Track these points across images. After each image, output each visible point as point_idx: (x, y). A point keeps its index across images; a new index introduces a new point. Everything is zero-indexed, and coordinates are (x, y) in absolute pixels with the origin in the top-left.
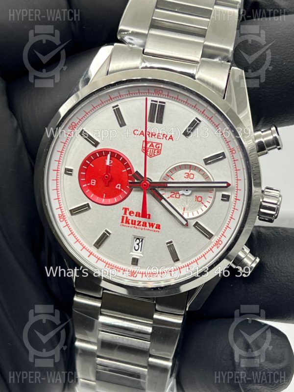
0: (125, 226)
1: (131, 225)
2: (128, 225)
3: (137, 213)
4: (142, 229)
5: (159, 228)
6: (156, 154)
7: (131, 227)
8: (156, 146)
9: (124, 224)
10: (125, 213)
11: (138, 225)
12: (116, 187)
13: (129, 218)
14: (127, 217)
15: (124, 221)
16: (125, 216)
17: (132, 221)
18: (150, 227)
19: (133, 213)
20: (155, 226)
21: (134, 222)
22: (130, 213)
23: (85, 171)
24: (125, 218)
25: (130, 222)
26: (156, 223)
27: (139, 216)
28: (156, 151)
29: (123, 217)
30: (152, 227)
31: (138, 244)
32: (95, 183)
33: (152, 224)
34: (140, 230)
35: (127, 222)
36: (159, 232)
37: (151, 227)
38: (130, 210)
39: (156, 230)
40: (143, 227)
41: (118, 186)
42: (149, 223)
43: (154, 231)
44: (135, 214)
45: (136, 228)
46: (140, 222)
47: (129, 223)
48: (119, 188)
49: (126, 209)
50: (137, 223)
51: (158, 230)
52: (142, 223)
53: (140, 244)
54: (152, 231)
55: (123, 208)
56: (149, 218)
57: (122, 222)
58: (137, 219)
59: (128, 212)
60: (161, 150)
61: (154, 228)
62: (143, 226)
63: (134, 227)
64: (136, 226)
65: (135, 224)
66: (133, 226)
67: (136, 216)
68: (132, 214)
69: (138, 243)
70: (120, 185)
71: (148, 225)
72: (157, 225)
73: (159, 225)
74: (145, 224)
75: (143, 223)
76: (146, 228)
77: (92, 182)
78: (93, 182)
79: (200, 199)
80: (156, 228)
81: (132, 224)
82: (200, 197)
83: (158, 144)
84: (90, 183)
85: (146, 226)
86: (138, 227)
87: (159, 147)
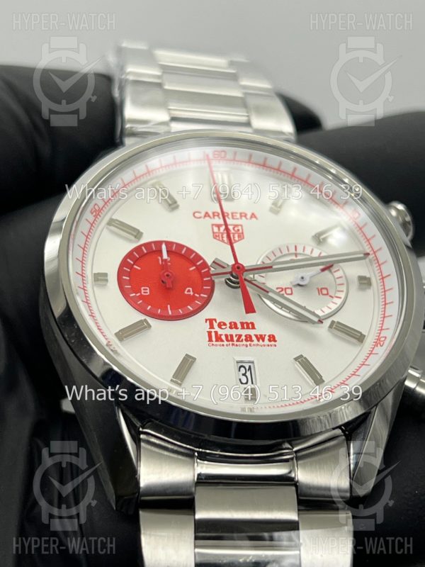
0: (216, 345)
1: (226, 343)
2: (222, 343)
3: (230, 323)
4: (247, 346)
5: (275, 341)
6: (237, 239)
7: (227, 345)
8: (234, 229)
9: (214, 343)
10: (212, 326)
11: (238, 341)
12: (186, 293)
13: (219, 333)
14: (216, 333)
15: (214, 339)
16: (213, 330)
17: (226, 336)
18: (258, 341)
19: (225, 324)
20: (267, 338)
21: (230, 338)
22: (220, 326)
23: (129, 275)
24: (213, 334)
25: (223, 338)
26: (268, 334)
27: (236, 328)
28: (236, 236)
29: (210, 334)
30: (263, 341)
31: (243, 375)
32: (148, 291)
33: (261, 336)
34: (244, 347)
35: (219, 338)
36: (275, 346)
37: (261, 341)
38: (218, 322)
39: (270, 343)
40: (248, 343)
41: (189, 291)
42: (256, 336)
43: (268, 345)
44: (228, 325)
45: (237, 345)
46: (240, 336)
47: (222, 341)
48: (192, 293)
49: (211, 321)
50: (235, 339)
51: (273, 343)
52: (243, 337)
53: (248, 374)
54: (264, 346)
55: (206, 320)
56: (253, 328)
57: (210, 340)
58: (234, 332)
59: (215, 325)
60: (242, 233)
61: (266, 342)
62: (246, 340)
63: (233, 345)
64: (235, 343)
65: (232, 340)
66: (231, 343)
67: (231, 328)
68: (223, 327)
69: (244, 372)
70: (191, 289)
71: (254, 338)
72: (269, 336)
73: (273, 337)
74: (249, 338)
75: (246, 336)
76: (253, 343)
77: (143, 291)
78: (145, 291)
79: (325, 292)
80: (270, 340)
81: (227, 340)
82: (324, 288)
83: (235, 226)
84: (141, 292)
85: (252, 341)
86: (238, 343)
87: (238, 230)
